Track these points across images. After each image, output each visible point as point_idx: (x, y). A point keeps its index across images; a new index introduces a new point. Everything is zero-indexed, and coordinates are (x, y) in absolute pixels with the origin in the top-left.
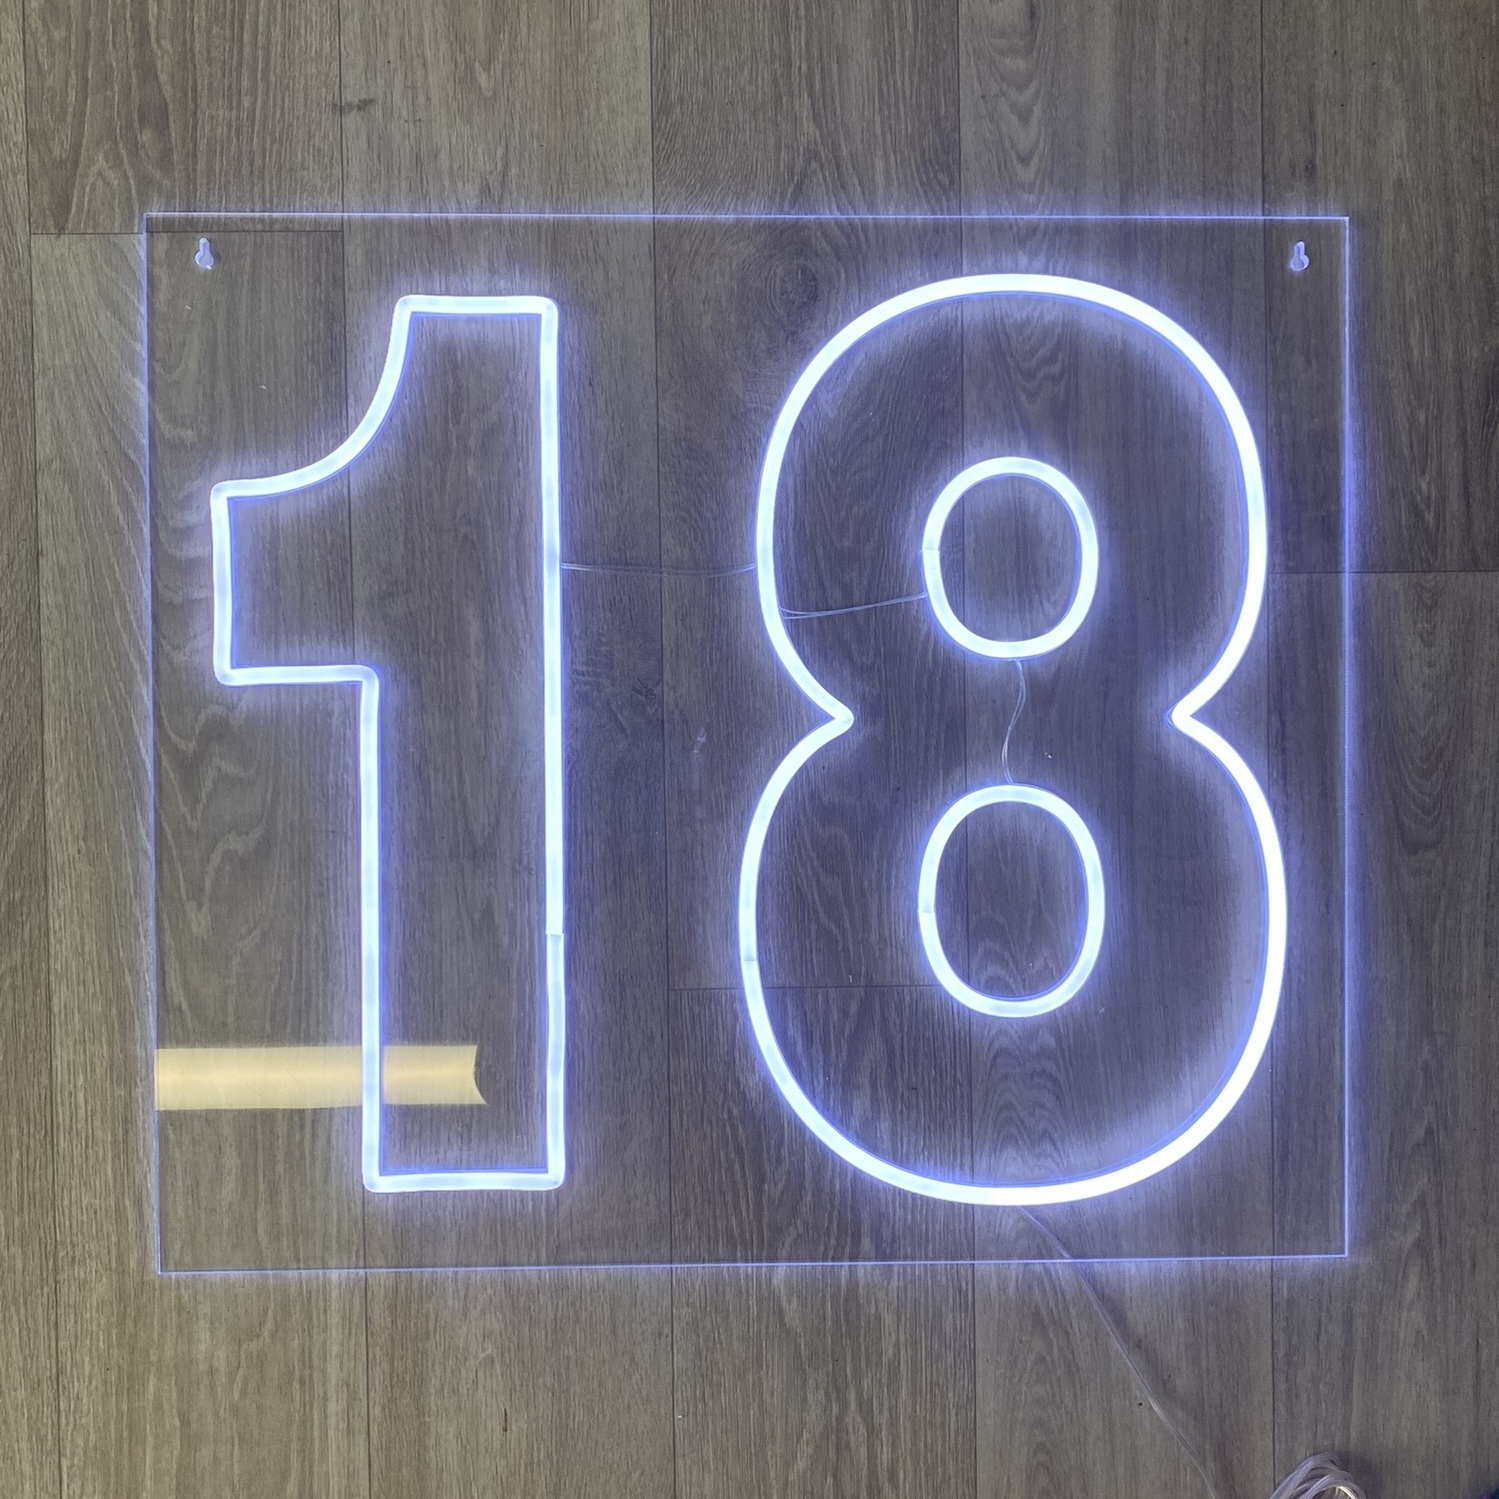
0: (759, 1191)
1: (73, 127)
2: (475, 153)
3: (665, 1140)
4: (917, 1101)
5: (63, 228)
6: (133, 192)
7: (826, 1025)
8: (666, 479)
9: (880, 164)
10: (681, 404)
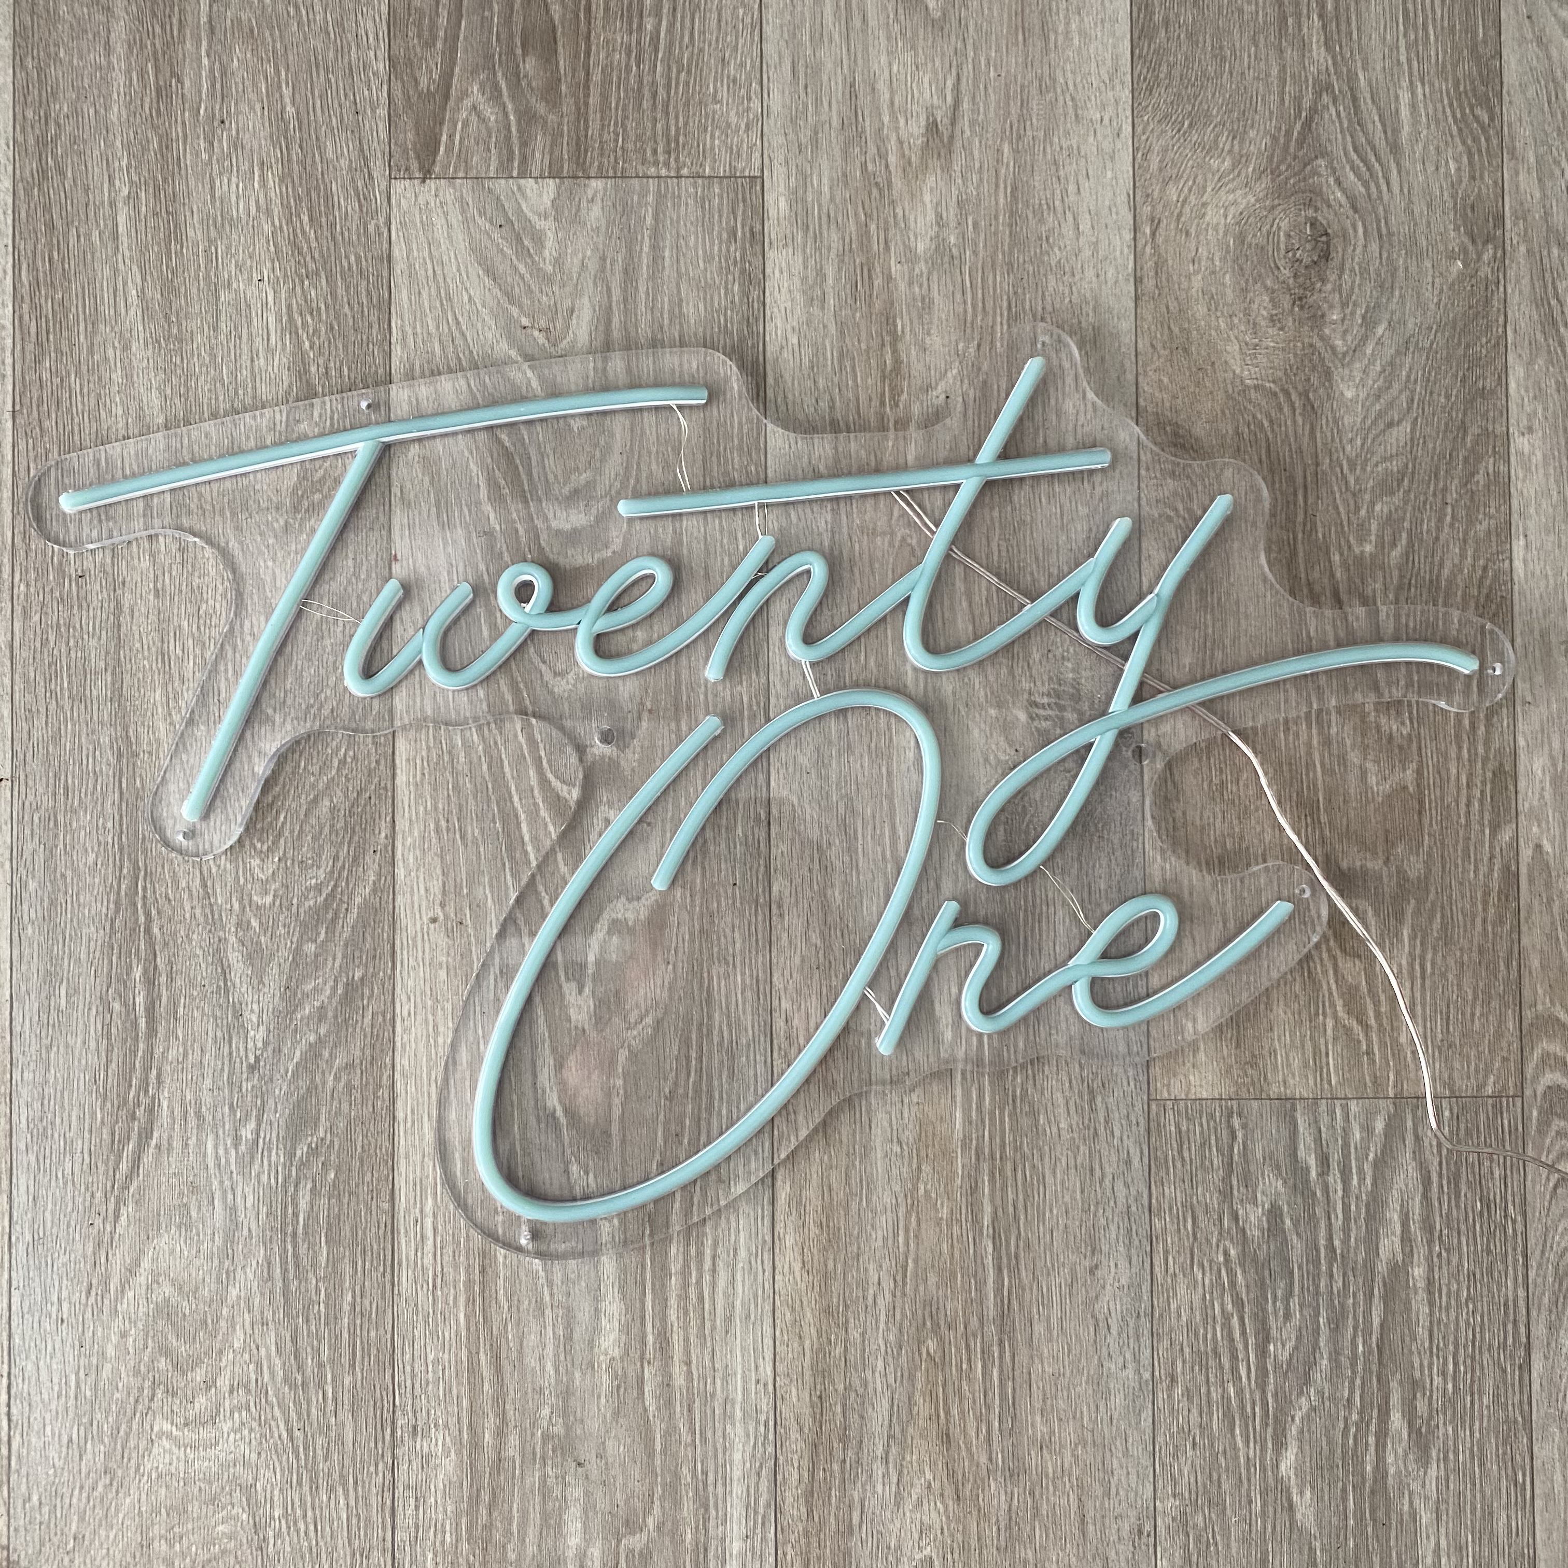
0: (1262, 1353)
1: (443, 53)
2: (920, 83)
3: (1146, 1287)
4: (1459, 1242)
5: (429, 172)
6: (514, 129)
7: (1346, 1145)
8: (1148, 469)
9: (1405, 97)
10: (1166, 380)
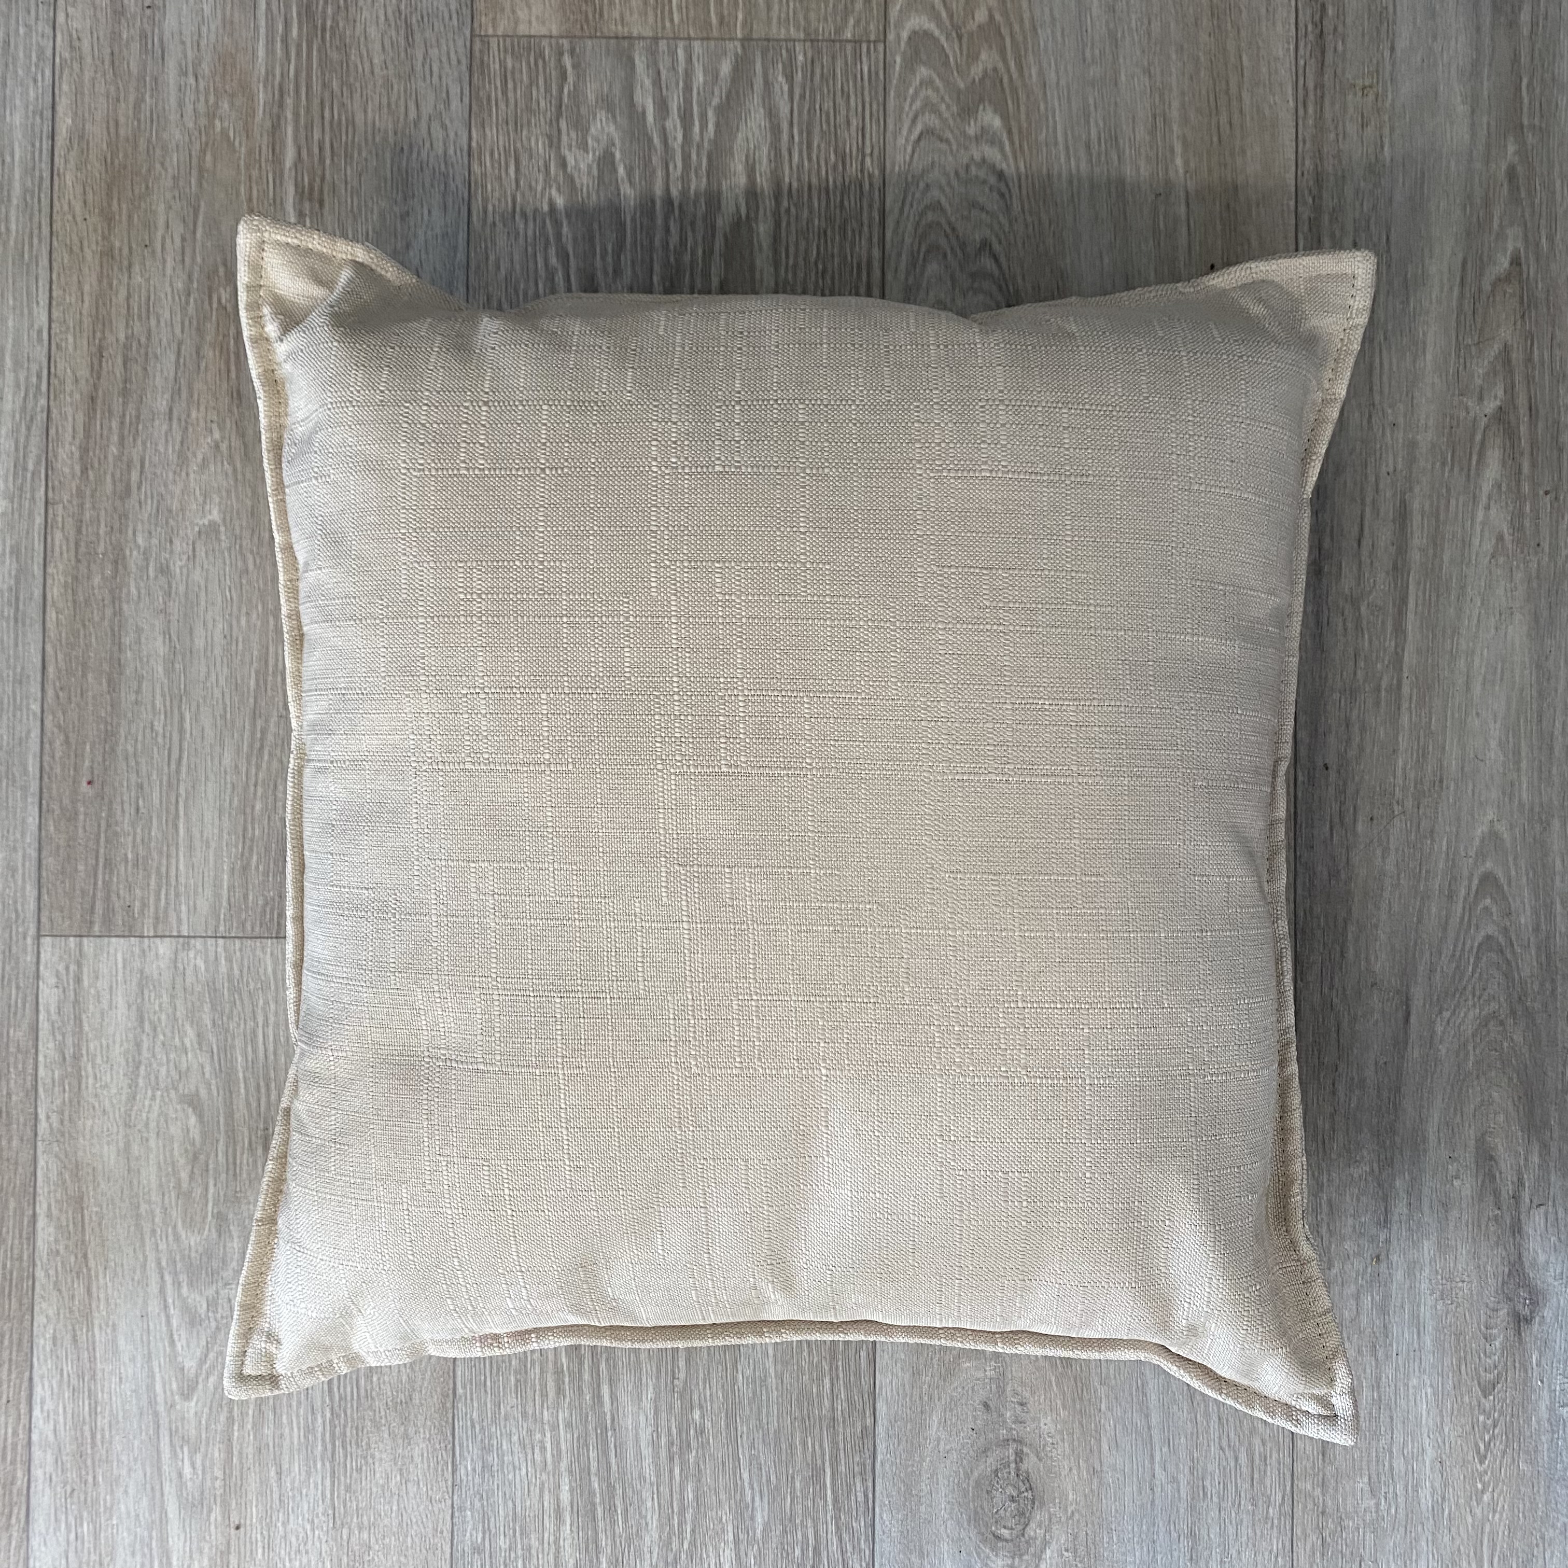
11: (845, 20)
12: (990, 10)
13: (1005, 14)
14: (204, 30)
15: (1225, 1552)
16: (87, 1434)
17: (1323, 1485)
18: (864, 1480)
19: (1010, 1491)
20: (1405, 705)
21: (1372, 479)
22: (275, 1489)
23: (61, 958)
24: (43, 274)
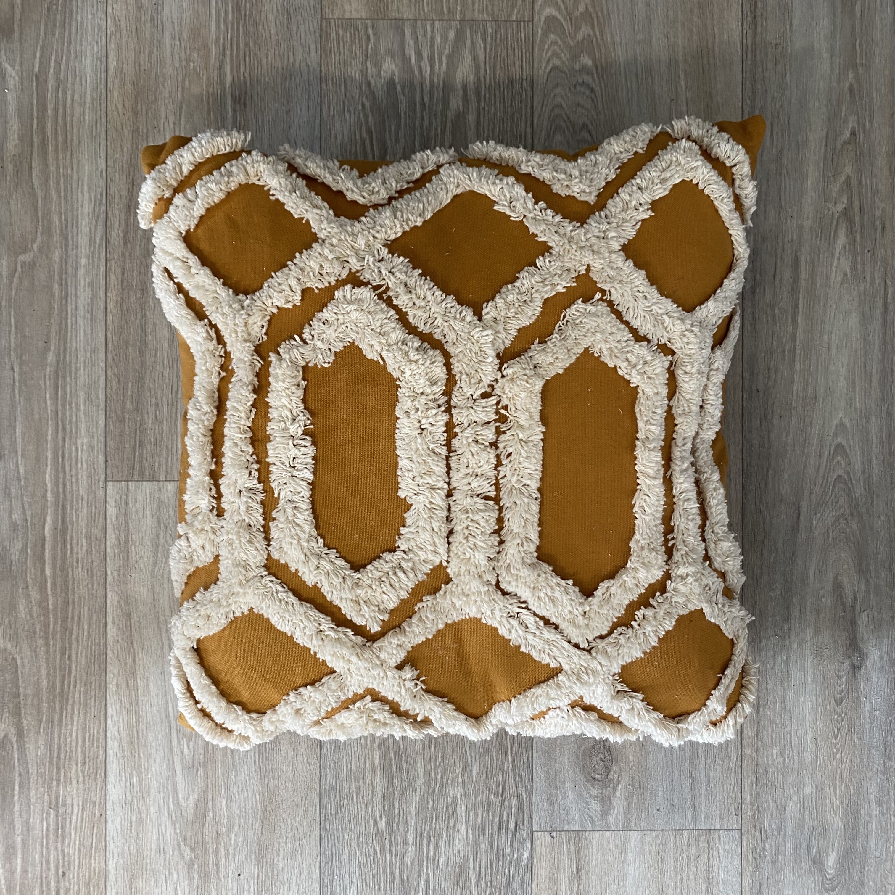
11: (512, 11)
12: (586, 5)
13: (594, 7)
14: (184, 15)
15: (708, 785)
16: (135, 733)
17: (757, 751)
18: (527, 751)
19: (601, 756)
20: (797, 359)
21: (781, 244)
22: (230, 759)
23: (117, 492)
24: (103, 143)
